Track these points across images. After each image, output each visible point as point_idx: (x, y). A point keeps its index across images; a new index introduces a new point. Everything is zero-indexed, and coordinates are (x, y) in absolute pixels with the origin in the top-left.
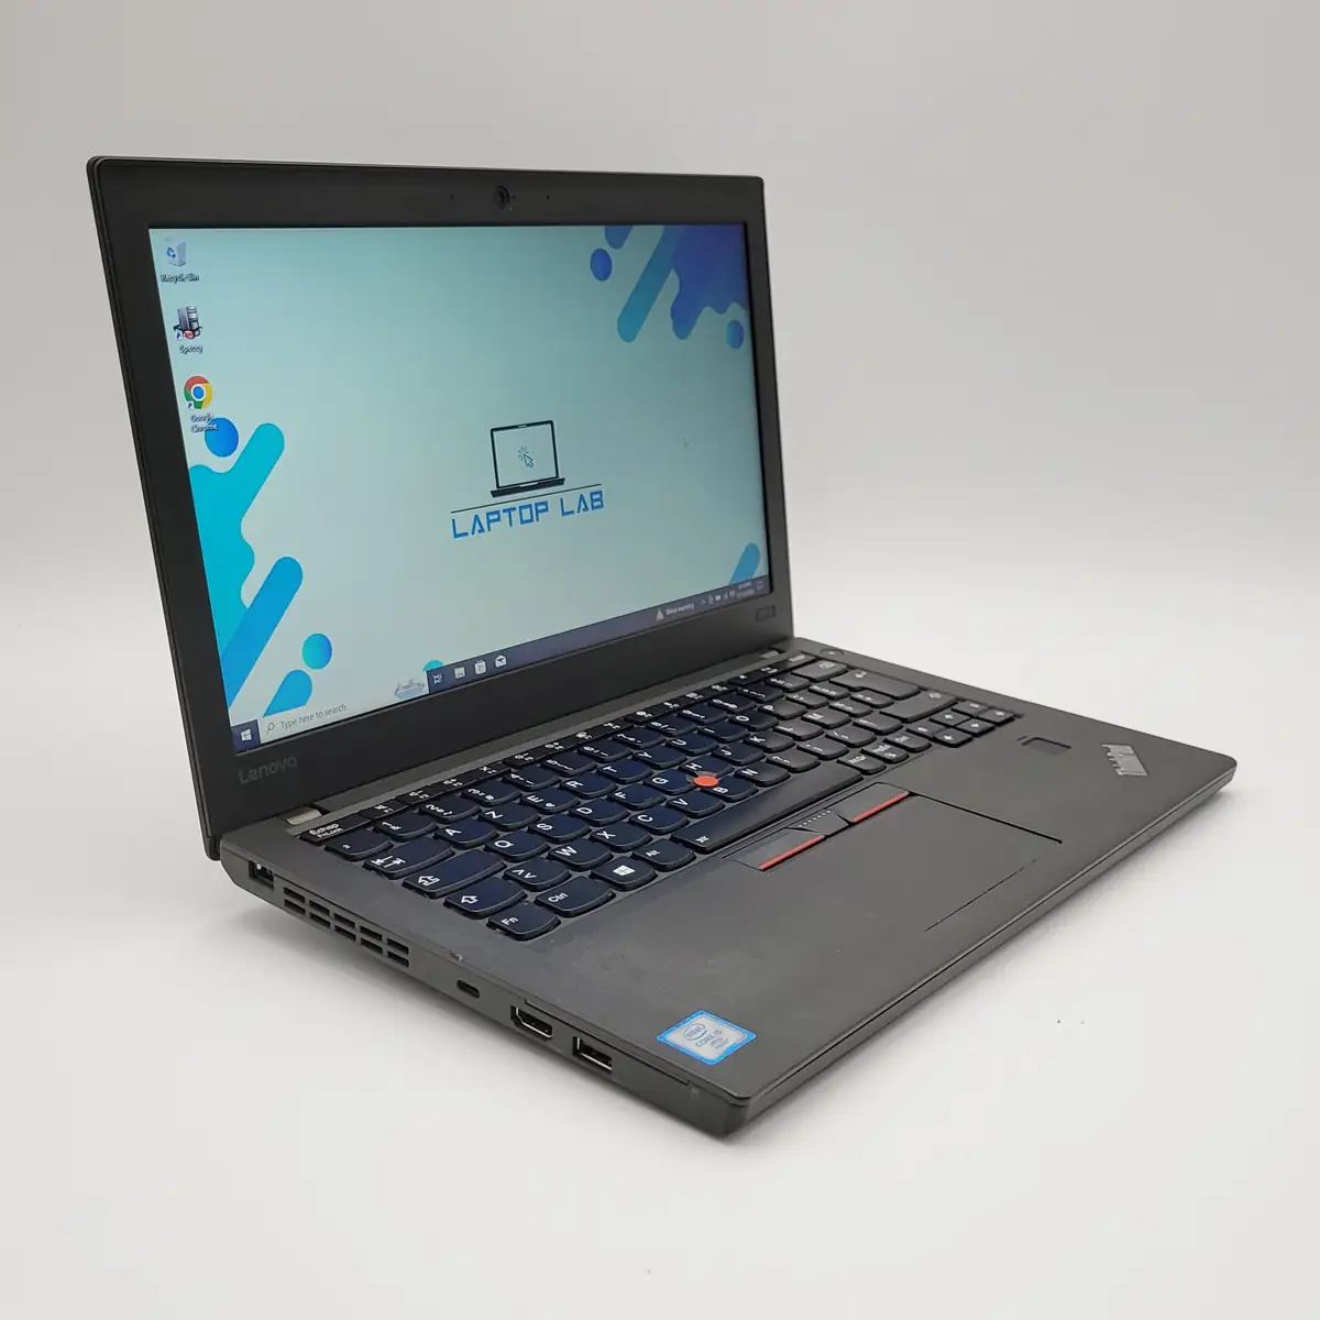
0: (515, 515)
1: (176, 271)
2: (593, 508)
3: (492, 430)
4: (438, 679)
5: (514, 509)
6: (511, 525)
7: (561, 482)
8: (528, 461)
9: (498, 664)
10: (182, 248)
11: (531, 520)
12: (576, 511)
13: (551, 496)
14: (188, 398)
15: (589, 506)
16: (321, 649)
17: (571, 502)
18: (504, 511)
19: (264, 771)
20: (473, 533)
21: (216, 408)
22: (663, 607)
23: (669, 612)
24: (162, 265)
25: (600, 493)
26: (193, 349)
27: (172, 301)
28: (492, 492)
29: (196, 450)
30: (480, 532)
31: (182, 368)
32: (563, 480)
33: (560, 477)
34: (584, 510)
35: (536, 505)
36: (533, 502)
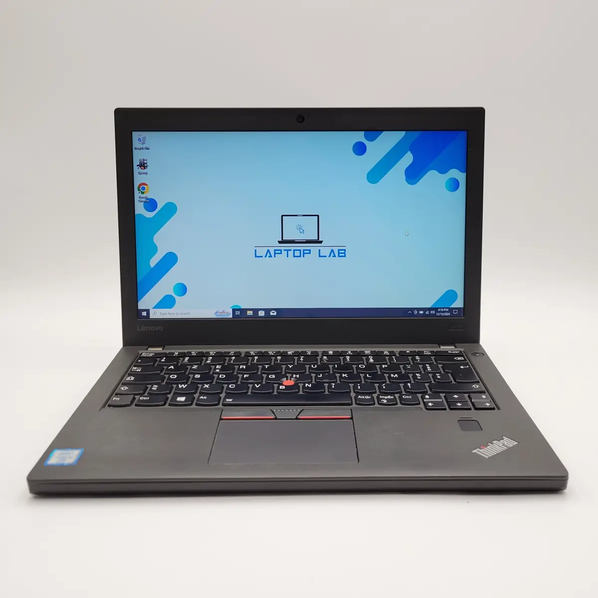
0: (291, 253)
1: (141, 146)
2: (339, 256)
3: (282, 216)
4: (238, 313)
5: (291, 250)
6: (288, 257)
7: (321, 242)
8: (301, 231)
9: (271, 314)
10: (144, 138)
11: (300, 256)
12: (328, 256)
14: (139, 190)
15: (337, 255)
16: (182, 289)
17: (326, 251)
18: (284, 250)
19: (148, 329)
20: (266, 257)
21: (150, 195)
24: (136, 143)
25: (345, 250)
26: (144, 173)
27: (138, 156)
28: (279, 241)
29: (140, 209)
30: (269, 257)
31: (138, 179)
33: (320, 240)
34: (333, 256)
35: (304, 250)
36: (302, 249)
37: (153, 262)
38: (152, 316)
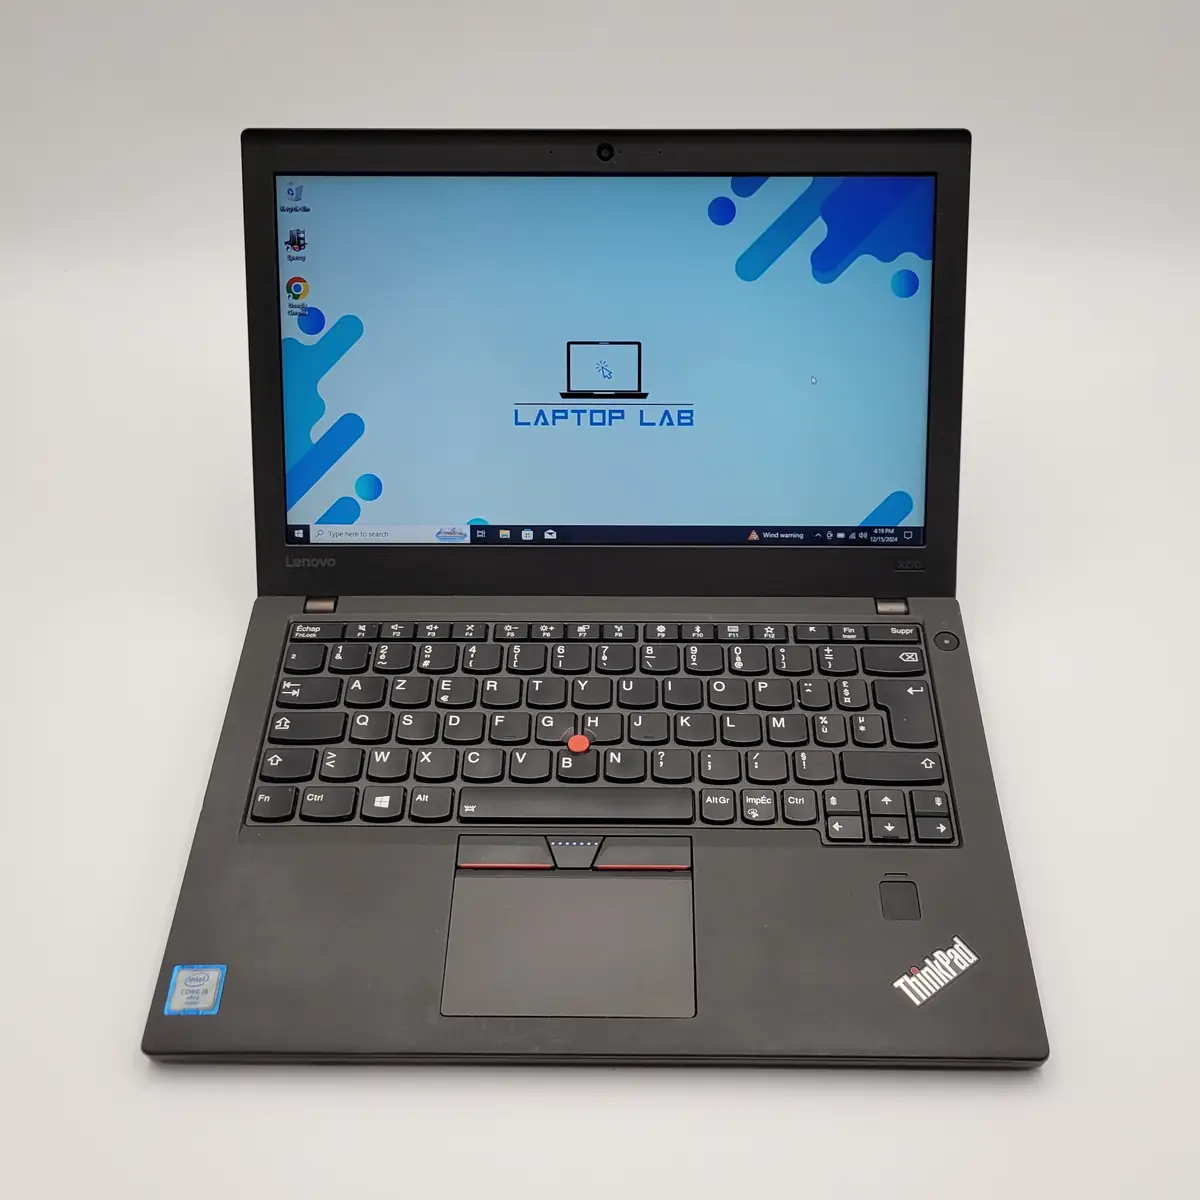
0: (585, 416)
1: (293, 204)
2: (680, 424)
3: (569, 344)
4: (481, 534)
5: (585, 411)
6: (579, 424)
7: (644, 396)
8: (606, 373)
9: (547, 536)
11: (603, 424)
12: (658, 423)
14: (289, 291)
15: (675, 422)
16: (373, 487)
17: (653, 414)
18: (573, 411)
19: (306, 562)
20: (536, 424)
21: (309, 300)
22: (760, 530)
23: (766, 535)
24: (283, 200)
25: (691, 412)
26: (297, 258)
27: (287, 225)
28: (562, 394)
29: (290, 328)
30: (543, 424)
31: (287, 271)
32: (647, 394)
33: (643, 391)
34: (668, 424)
35: (611, 412)
36: (607, 409)
37: (317, 432)
38: (313, 539)
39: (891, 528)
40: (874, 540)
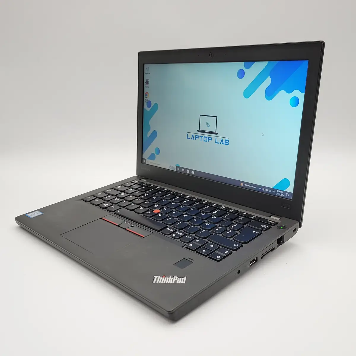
0: (203, 138)
2: (225, 144)
3: (200, 115)
4: (178, 169)
5: (203, 137)
6: (201, 140)
7: (217, 134)
8: (208, 125)
9: (192, 173)
10: (148, 68)
11: (207, 141)
12: (220, 143)
13: (213, 137)
14: (145, 96)
15: (224, 143)
16: (158, 151)
17: (219, 140)
18: (200, 136)
19: (145, 169)
20: (191, 139)
22: (244, 183)
23: (245, 185)
24: (145, 71)
25: (228, 141)
26: (147, 87)
27: (146, 78)
28: (198, 131)
29: (145, 106)
30: (193, 139)
31: (145, 90)
32: (217, 133)
33: (217, 132)
34: (222, 144)
35: (209, 138)
36: (208, 136)
37: (149, 135)
38: (147, 163)
39: (282, 191)
40: (277, 194)
